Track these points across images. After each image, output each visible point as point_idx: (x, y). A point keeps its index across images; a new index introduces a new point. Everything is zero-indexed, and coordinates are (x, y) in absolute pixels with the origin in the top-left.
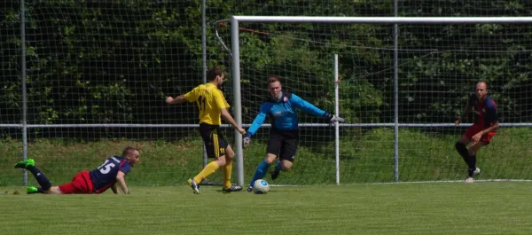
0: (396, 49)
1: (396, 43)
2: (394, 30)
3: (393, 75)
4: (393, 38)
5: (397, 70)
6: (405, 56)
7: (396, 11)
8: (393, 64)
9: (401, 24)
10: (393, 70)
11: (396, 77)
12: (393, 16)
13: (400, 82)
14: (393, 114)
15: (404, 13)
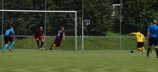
0: (3, 18)
1: (3, 16)
2: (2, 13)
3: (2, 24)
4: (2, 15)
5: (3, 23)
6: (5, 19)
7: (3, 8)
8: (2, 21)
9: (4, 11)
10: (2, 23)
11: (3, 24)
12: (2, 10)
13: (3, 25)
14: (2, 33)
15: (4, 9)
